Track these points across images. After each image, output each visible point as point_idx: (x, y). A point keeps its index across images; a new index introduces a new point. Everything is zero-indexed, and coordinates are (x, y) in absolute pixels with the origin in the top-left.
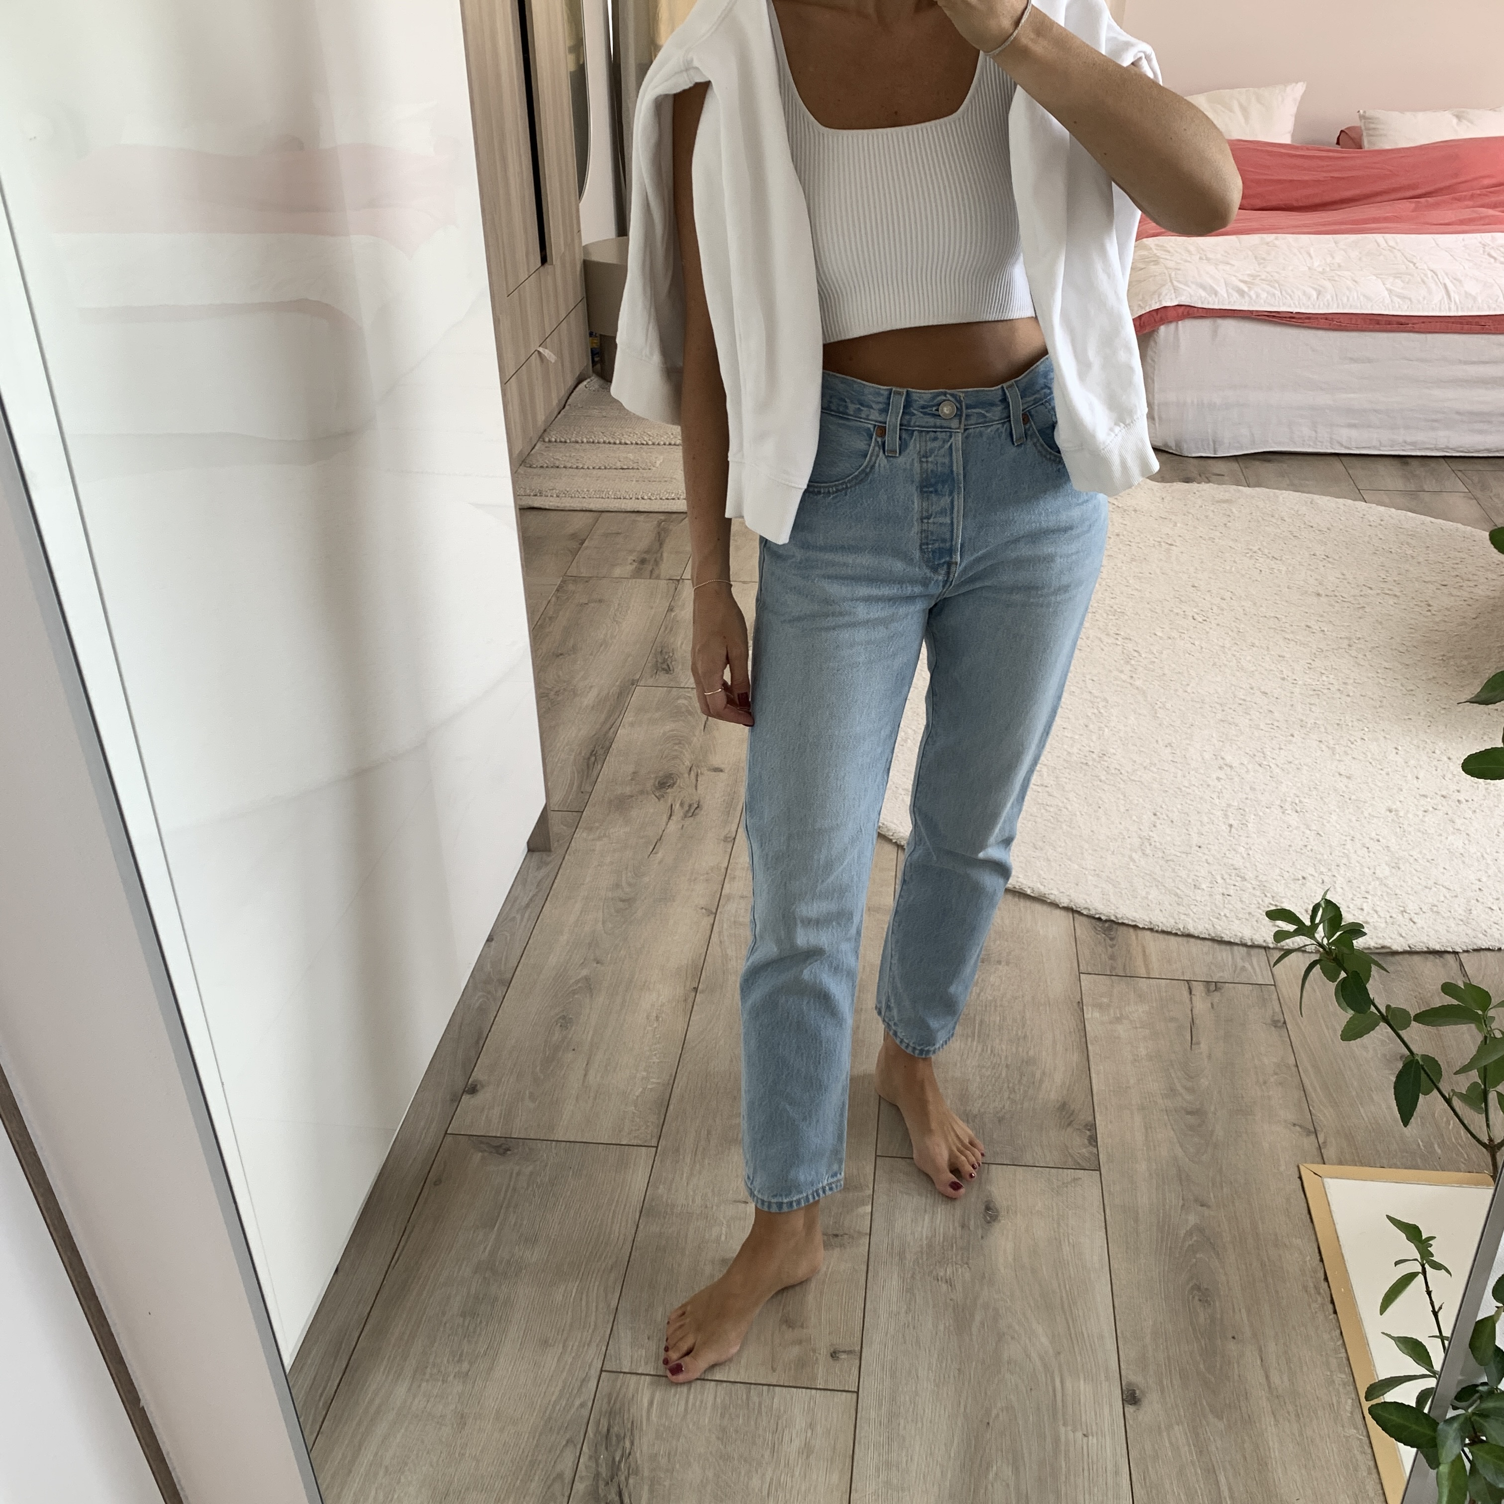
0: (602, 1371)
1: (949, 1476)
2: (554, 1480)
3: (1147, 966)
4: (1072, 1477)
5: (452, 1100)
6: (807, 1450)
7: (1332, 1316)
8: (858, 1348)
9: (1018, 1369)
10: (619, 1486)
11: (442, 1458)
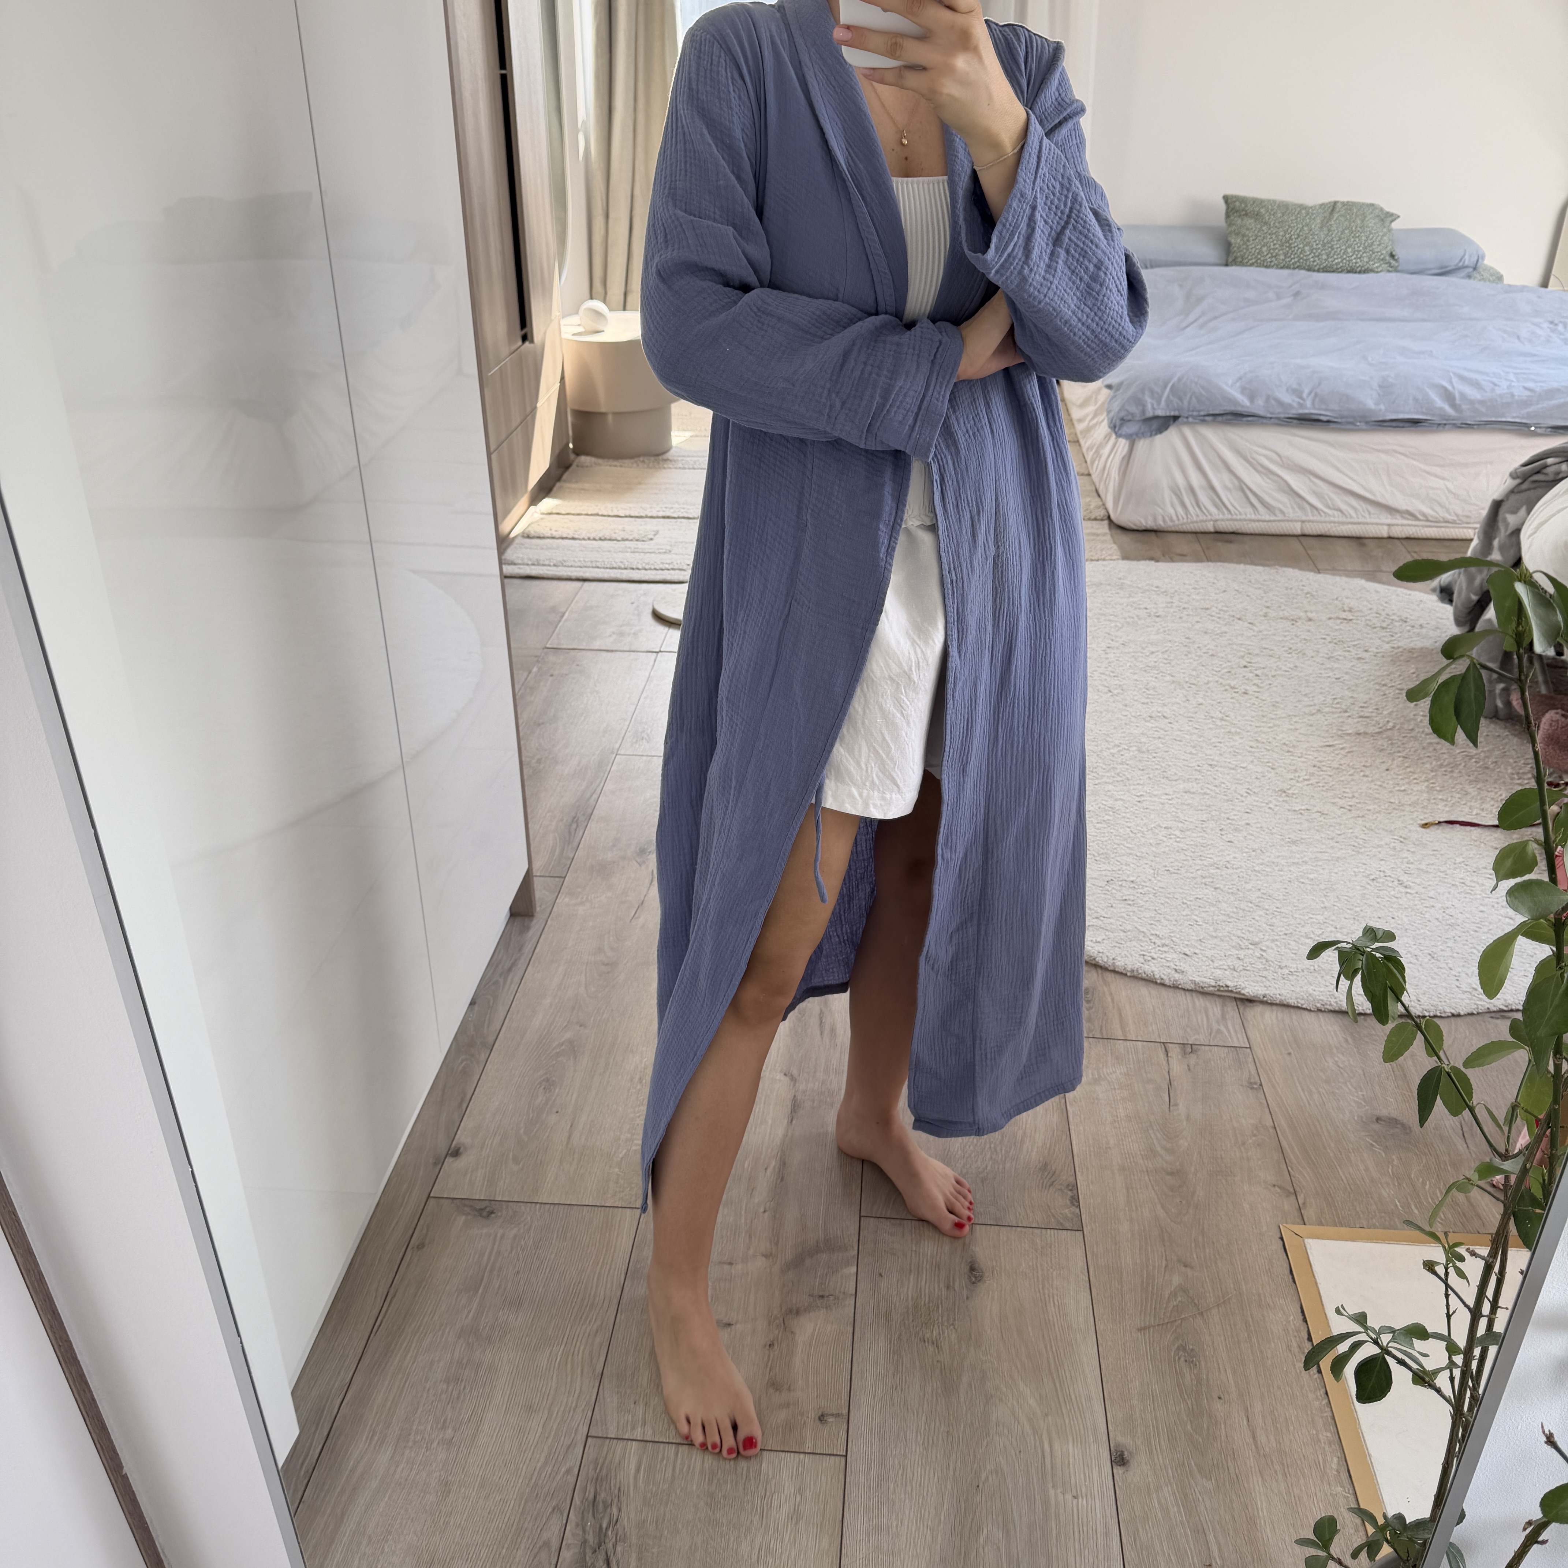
0: (587, 1437)
1: (939, 1539)
2: (540, 1548)
3: (1123, 1029)
4: (1063, 1540)
5: (435, 1164)
6: (796, 1515)
7: (1316, 1376)
8: (845, 1411)
9: (1006, 1431)
10: (607, 1553)
11: (425, 1528)
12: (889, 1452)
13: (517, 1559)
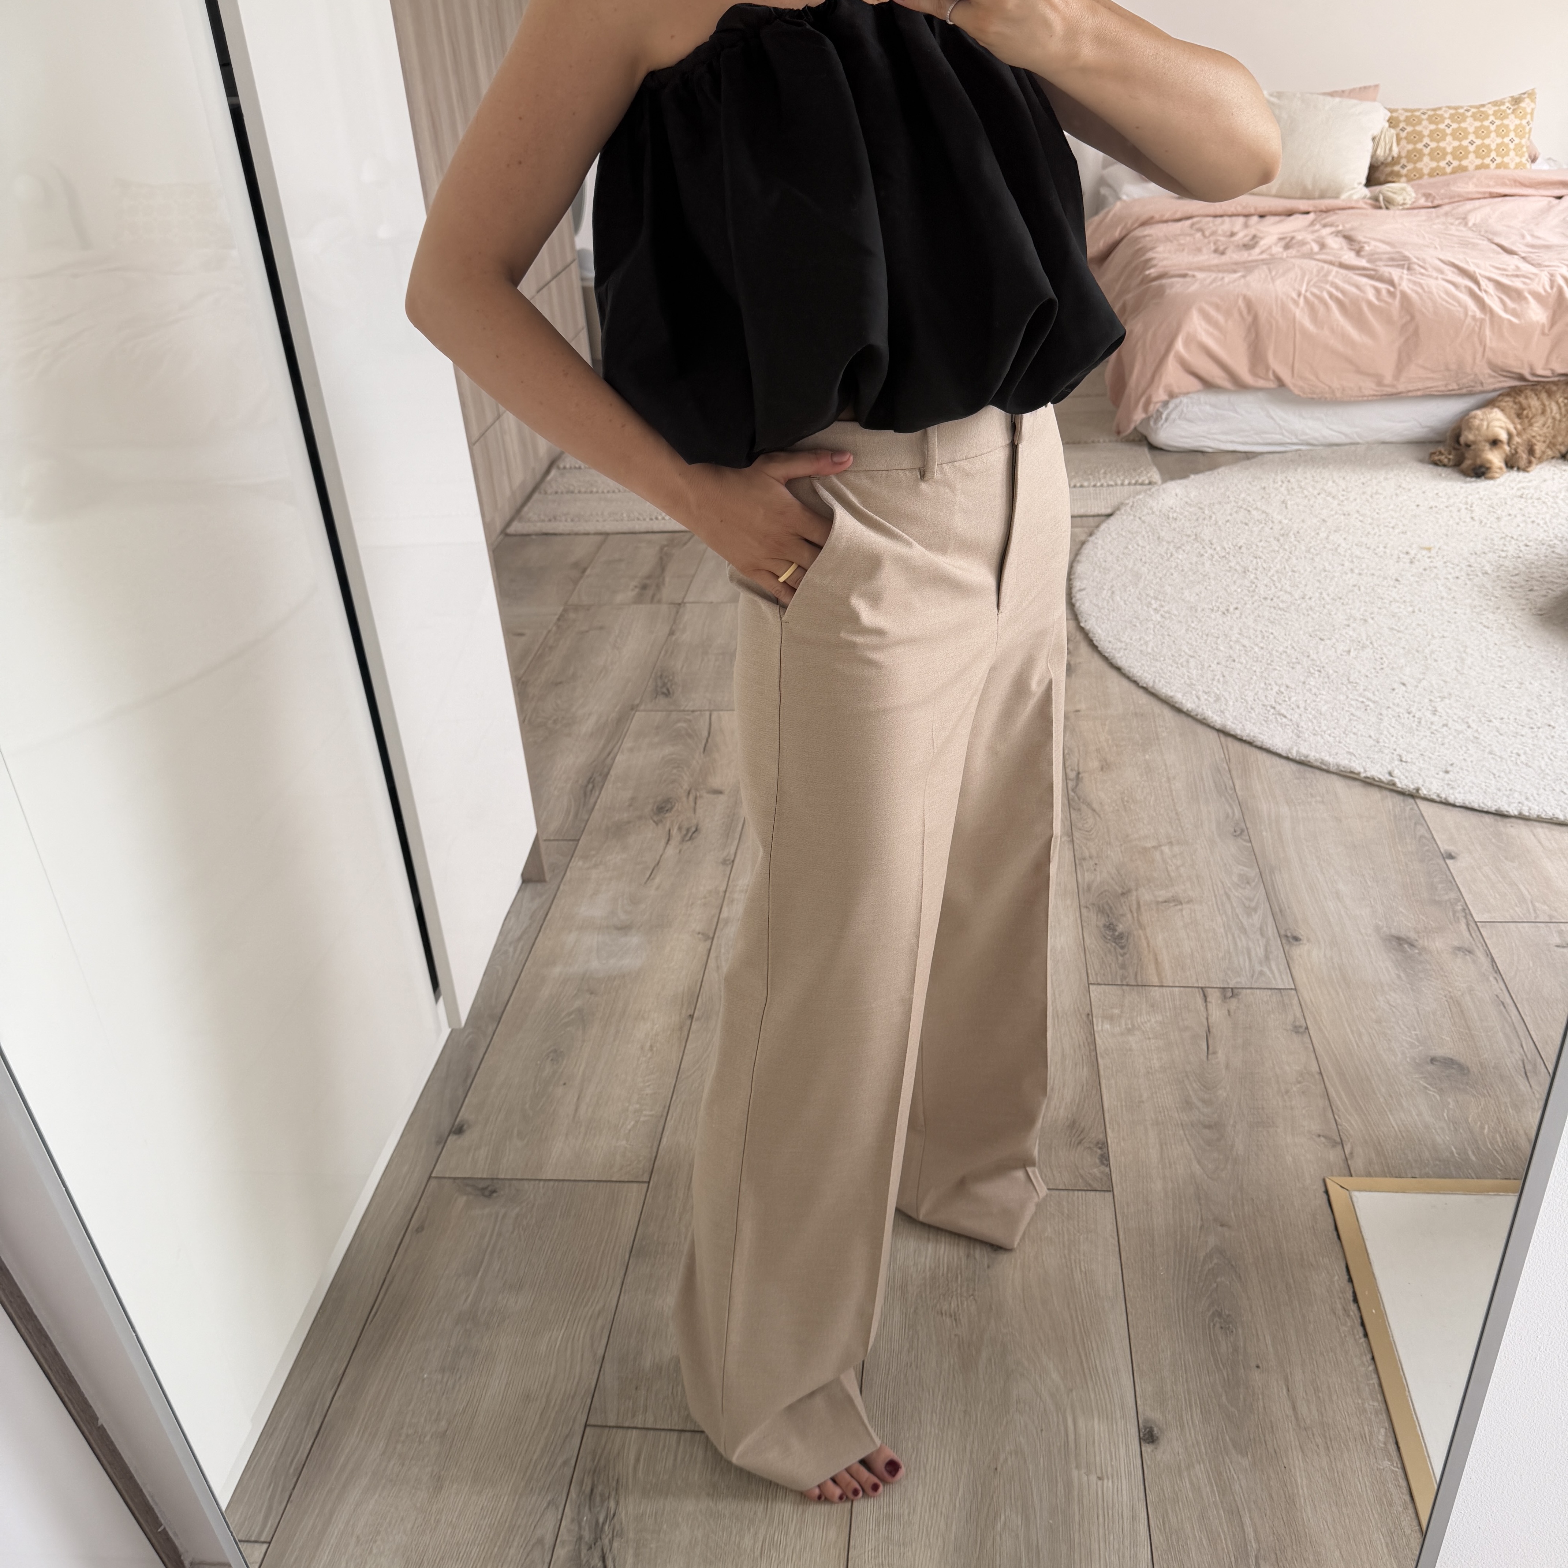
0: (586, 1426)
1: (954, 1527)
2: (533, 1546)
3: (1159, 974)
4: (1086, 1525)
5: (438, 1143)
7: (1363, 1340)
9: (1027, 1408)
10: (602, 1550)
11: (416, 1526)
12: (902, 1435)
13: (509, 1559)
